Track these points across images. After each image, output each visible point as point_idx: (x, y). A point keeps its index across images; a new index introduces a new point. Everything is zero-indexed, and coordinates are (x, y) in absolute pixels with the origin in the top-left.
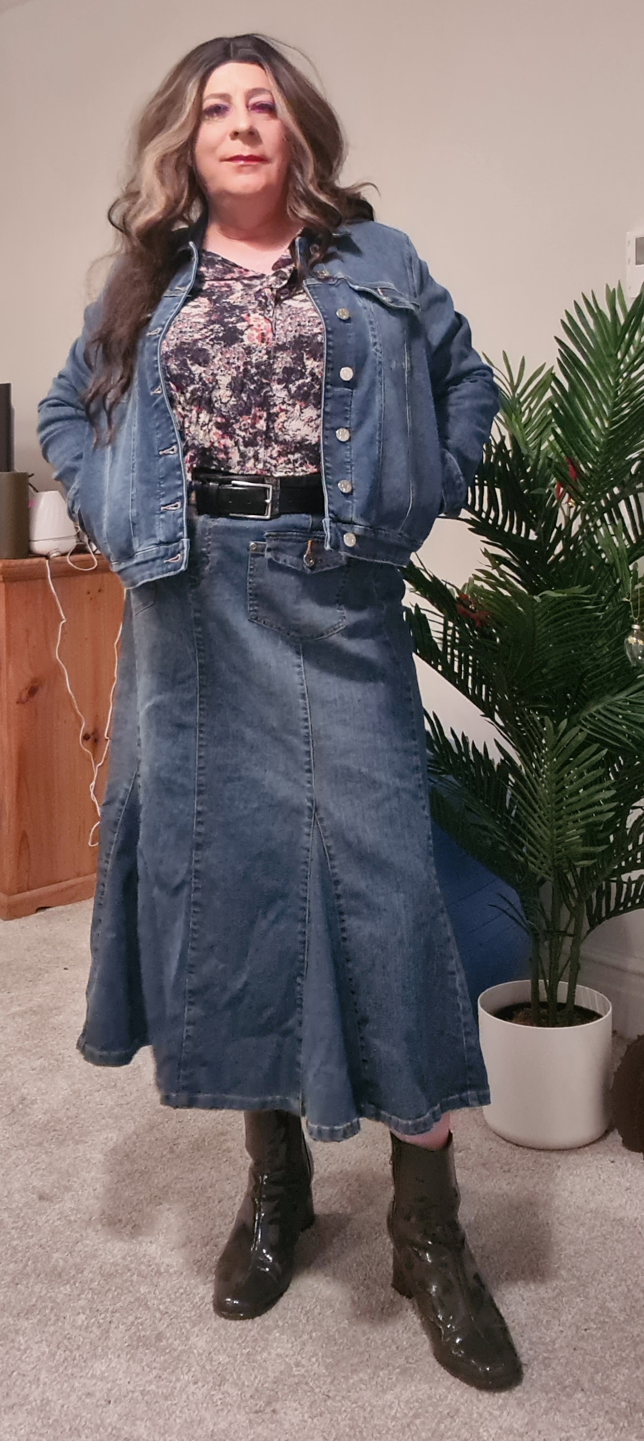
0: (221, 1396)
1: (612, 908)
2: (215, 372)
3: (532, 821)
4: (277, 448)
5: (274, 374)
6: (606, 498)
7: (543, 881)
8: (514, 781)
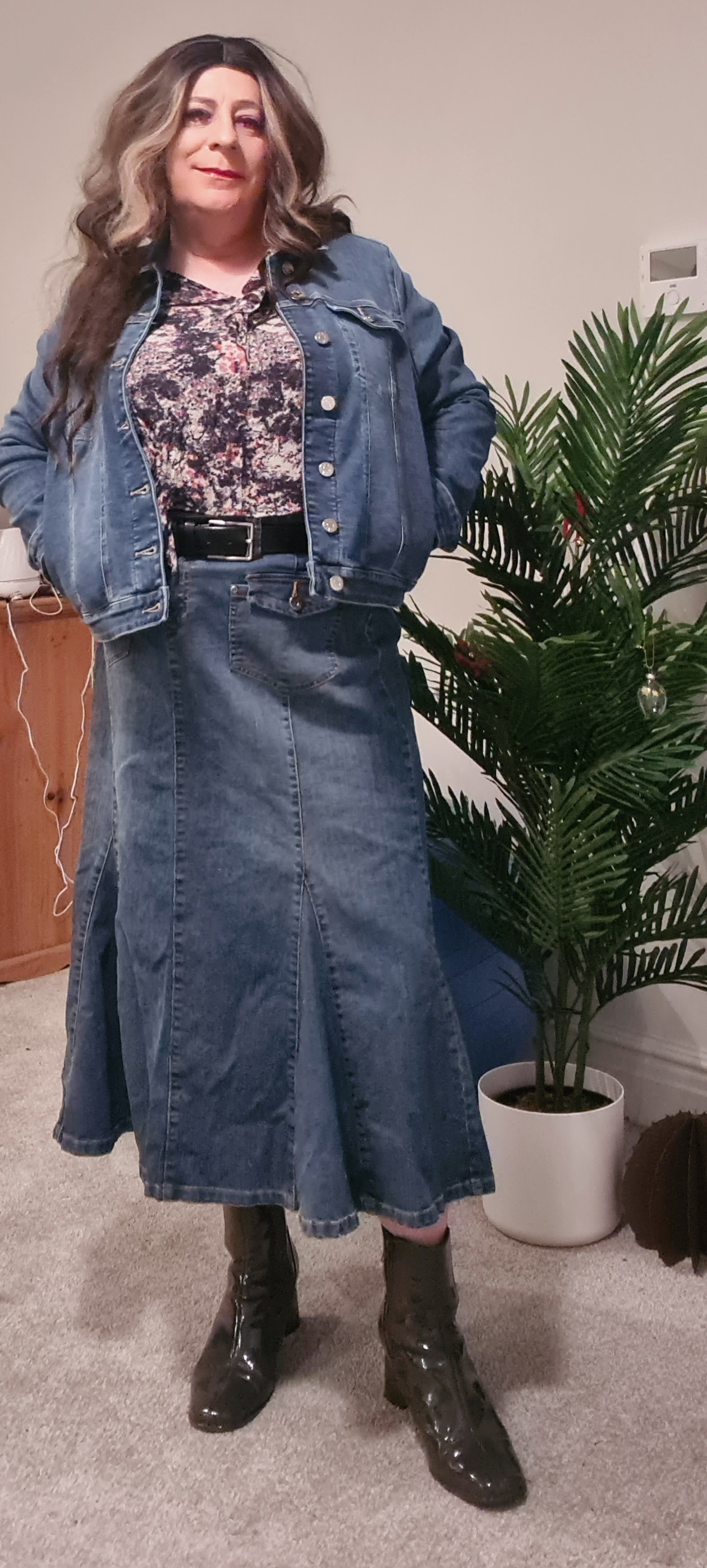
0: (197, 1515)
1: (624, 982)
2: (186, 406)
3: (536, 889)
4: (255, 487)
5: (250, 406)
6: (618, 537)
7: (548, 953)
8: (517, 844)
